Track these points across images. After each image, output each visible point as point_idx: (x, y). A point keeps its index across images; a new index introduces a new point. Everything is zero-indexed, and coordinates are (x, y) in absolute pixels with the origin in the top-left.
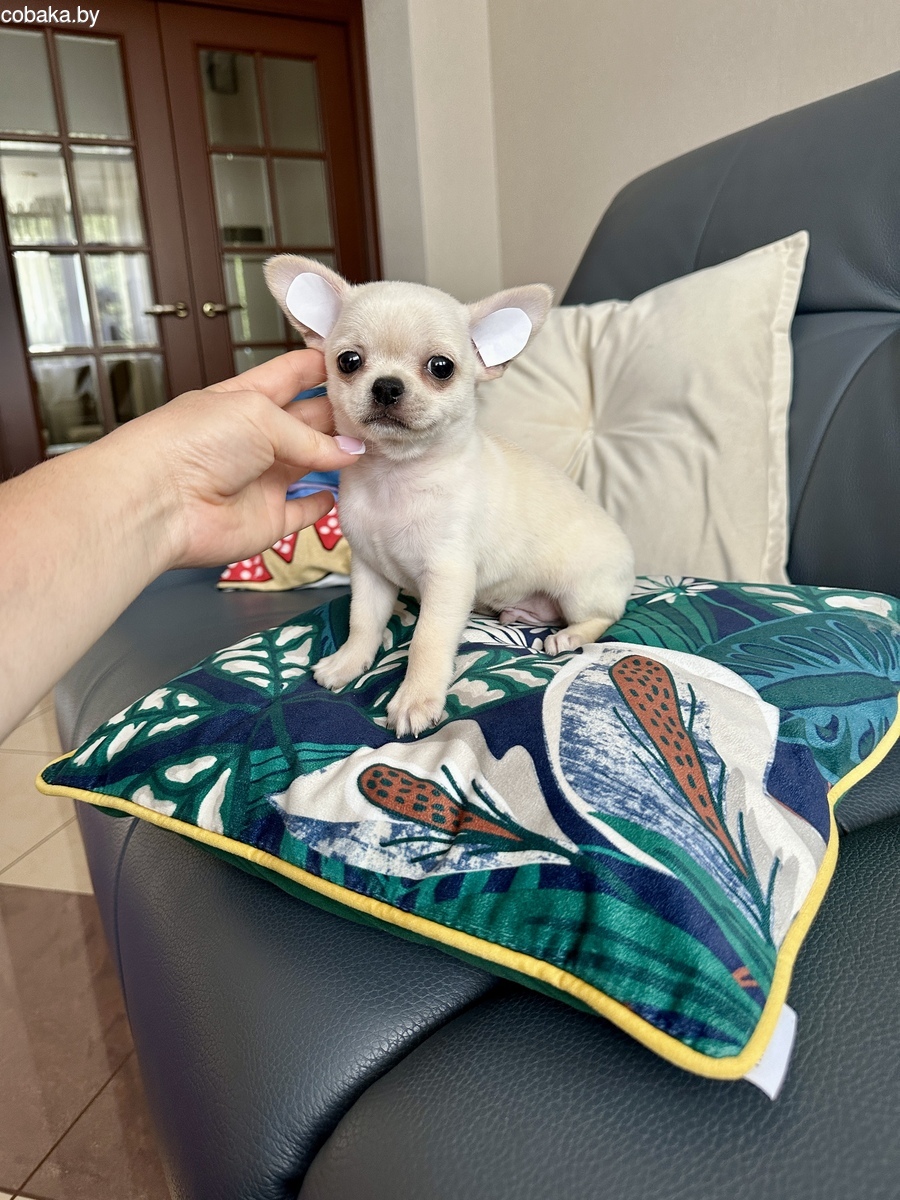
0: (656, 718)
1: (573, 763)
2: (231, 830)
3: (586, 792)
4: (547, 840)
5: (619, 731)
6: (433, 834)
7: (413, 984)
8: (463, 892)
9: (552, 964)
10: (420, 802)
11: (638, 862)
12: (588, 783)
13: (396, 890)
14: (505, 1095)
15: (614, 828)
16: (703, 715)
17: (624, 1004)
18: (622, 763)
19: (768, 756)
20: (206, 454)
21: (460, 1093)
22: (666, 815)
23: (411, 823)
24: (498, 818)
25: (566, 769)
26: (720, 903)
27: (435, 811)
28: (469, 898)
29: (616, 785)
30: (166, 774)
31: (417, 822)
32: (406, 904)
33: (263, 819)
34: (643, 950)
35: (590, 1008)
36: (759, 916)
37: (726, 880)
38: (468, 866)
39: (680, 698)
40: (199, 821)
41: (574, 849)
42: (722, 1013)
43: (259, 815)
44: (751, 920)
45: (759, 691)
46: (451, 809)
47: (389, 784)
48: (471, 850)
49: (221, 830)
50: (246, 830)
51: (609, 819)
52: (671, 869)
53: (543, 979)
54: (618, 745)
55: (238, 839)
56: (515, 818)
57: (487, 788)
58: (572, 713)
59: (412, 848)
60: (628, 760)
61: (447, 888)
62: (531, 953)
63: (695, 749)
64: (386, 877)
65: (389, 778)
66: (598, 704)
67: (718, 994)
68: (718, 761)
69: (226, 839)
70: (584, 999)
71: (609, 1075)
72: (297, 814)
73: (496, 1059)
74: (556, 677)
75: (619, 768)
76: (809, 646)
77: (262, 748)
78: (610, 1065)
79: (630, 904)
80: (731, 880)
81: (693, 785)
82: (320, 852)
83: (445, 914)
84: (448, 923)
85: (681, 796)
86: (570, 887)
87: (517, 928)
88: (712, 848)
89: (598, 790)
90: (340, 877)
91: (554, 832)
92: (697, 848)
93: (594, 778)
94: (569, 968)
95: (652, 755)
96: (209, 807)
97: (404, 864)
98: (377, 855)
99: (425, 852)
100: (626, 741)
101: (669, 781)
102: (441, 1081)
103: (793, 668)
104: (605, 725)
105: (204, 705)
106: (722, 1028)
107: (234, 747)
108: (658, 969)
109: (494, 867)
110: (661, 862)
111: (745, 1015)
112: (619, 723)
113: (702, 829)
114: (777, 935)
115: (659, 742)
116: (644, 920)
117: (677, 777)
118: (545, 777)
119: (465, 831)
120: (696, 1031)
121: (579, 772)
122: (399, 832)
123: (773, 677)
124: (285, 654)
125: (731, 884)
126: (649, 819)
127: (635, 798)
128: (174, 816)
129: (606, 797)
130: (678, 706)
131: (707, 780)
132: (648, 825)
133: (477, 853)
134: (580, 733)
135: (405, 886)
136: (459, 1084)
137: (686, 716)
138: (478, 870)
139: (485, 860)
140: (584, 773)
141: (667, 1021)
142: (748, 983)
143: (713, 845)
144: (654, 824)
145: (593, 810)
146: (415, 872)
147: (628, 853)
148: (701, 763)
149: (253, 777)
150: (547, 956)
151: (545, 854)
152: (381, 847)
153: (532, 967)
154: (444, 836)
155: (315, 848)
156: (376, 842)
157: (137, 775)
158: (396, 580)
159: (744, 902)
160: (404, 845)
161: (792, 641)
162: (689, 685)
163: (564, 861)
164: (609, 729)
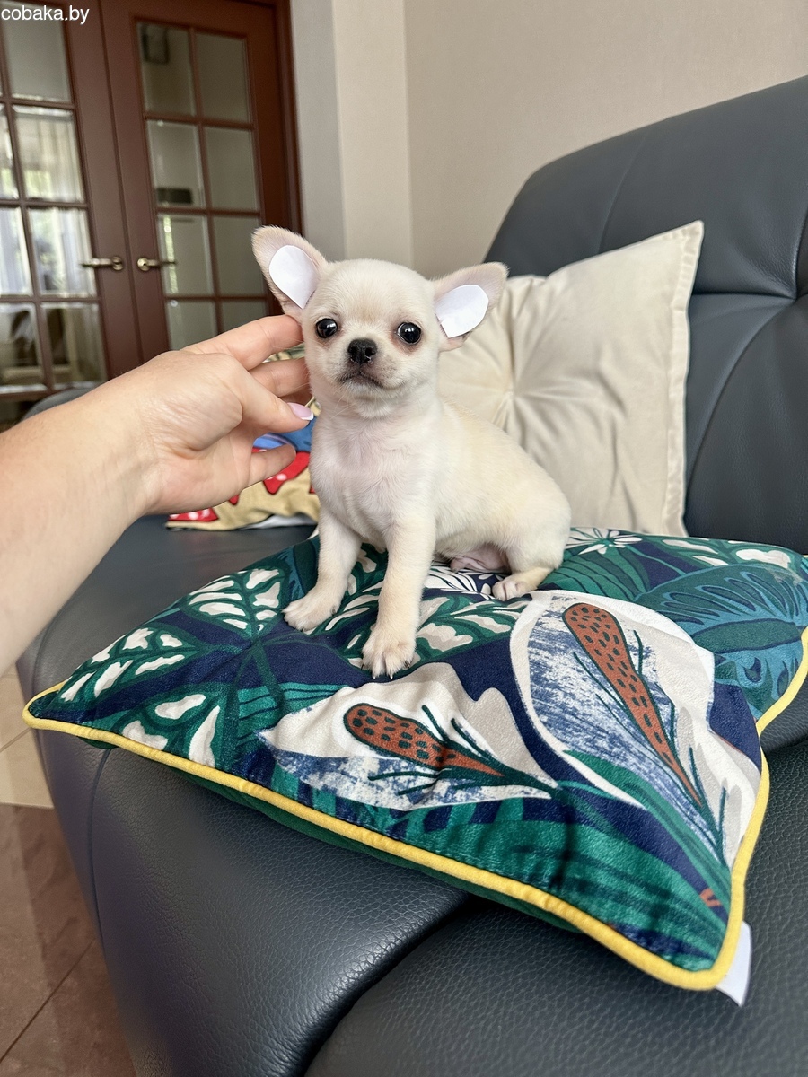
0: (610, 662)
1: (546, 706)
2: (223, 764)
3: (560, 732)
4: (528, 776)
5: (581, 675)
6: (418, 769)
7: (393, 901)
8: (451, 823)
9: (537, 888)
10: (404, 740)
11: (611, 796)
12: (559, 723)
13: (385, 820)
14: (495, 1006)
15: (588, 765)
16: (650, 660)
17: (608, 924)
18: (588, 705)
19: (709, 697)
20: (180, 413)
21: (452, 1005)
22: (631, 752)
23: (398, 759)
24: (480, 755)
25: (539, 711)
26: (683, 830)
27: (419, 748)
28: (457, 828)
29: (586, 726)
30: (156, 711)
31: (403, 758)
32: (397, 833)
33: (253, 754)
34: (622, 876)
35: (575, 927)
36: (714, 840)
37: (684, 809)
38: (454, 799)
39: (628, 643)
40: (191, 755)
41: (554, 784)
42: (695, 931)
43: (249, 750)
44: (707, 845)
45: (692, 637)
46: (433, 746)
47: (374, 722)
48: (456, 784)
49: (212, 763)
50: (237, 763)
51: (582, 757)
52: (641, 802)
53: (529, 901)
54: (583, 688)
55: (229, 772)
56: (495, 755)
57: (467, 727)
58: (538, 658)
59: (399, 781)
60: (593, 702)
61: (436, 819)
62: (518, 878)
63: (648, 691)
64: (375, 808)
65: (374, 717)
66: (560, 650)
67: (690, 913)
68: (667, 701)
69: (218, 771)
70: (569, 920)
71: (588, 985)
72: (287, 750)
73: (482, 972)
74: (517, 623)
75: (587, 710)
76: (729, 595)
77: (249, 687)
78: (587, 975)
79: (607, 834)
80: (688, 809)
81: (649, 724)
82: (311, 784)
83: (435, 843)
84: (438, 851)
85: (640, 734)
86: (552, 819)
87: (504, 856)
88: (671, 781)
89: (570, 730)
90: (332, 808)
91: (532, 768)
92: (659, 782)
93: (565, 719)
94: (554, 891)
95: (613, 697)
96: (201, 741)
97: (392, 796)
98: (365, 788)
99: (411, 786)
100: (588, 685)
101: (629, 721)
102: (433, 993)
103: (718, 616)
104: (569, 670)
105: (188, 645)
106: (696, 944)
107: (221, 686)
108: (636, 892)
109: (478, 800)
110: (632, 795)
111: (714, 932)
112: (580, 668)
113: (661, 764)
114: (729, 857)
115: (617, 685)
116: (620, 847)
117: (635, 717)
118: (521, 718)
119: (450, 767)
120: (674, 948)
121: (551, 713)
122: (387, 767)
123: (703, 624)
124: (256, 596)
125: (689, 813)
126: (617, 756)
127: (603, 737)
128: (166, 750)
129: (578, 736)
130: (628, 651)
131: (660, 719)
132: (617, 762)
133: (462, 787)
134: (548, 677)
135: (394, 817)
136: (451, 995)
137: (635, 660)
138: (464, 803)
139: (470, 794)
140: (556, 715)
141: (647, 939)
142: (713, 903)
143: (671, 778)
144: (622, 761)
145: (568, 749)
146: (403, 804)
147: (602, 788)
148: (654, 703)
149: (242, 714)
150: (533, 881)
151: (527, 789)
152: (369, 781)
153: (519, 890)
154: (428, 771)
155: (306, 781)
156: (364, 777)
157: (127, 711)
158: (363, 531)
159: (701, 829)
160: (391, 779)
161: (714, 590)
162: (635, 631)
163: (545, 796)
164: (573, 674)
